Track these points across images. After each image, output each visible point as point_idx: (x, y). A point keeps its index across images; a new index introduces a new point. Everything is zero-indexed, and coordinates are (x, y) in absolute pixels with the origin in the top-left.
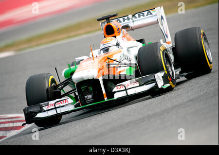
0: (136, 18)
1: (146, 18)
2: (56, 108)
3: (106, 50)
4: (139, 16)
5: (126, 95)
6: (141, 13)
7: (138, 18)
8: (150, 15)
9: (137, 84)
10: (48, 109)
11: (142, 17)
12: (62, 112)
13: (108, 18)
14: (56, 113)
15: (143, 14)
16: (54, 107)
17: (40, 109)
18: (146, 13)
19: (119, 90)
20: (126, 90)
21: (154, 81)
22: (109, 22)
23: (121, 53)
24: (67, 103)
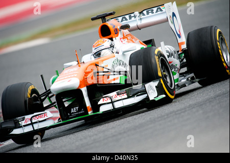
0: (144, 15)
1: (155, 15)
2: (32, 124)
3: (98, 54)
4: (148, 13)
5: (113, 108)
6: (149, 10)
7: (146, 16)
8: (160, 12)
9: (125, 96)
10: (25, 124)
11: (150, 14)
12: (39, 128)
13: (103, 17)
14: (32, 130)
15: (153, 10)
16: (30, 122)
17: (14, 125)
18: (155, 9)
19: (105, 102)
20: (112, 102)
21: (145, 92)
22: (106, 22)
23: (115, 58)
24: (46, 118)
